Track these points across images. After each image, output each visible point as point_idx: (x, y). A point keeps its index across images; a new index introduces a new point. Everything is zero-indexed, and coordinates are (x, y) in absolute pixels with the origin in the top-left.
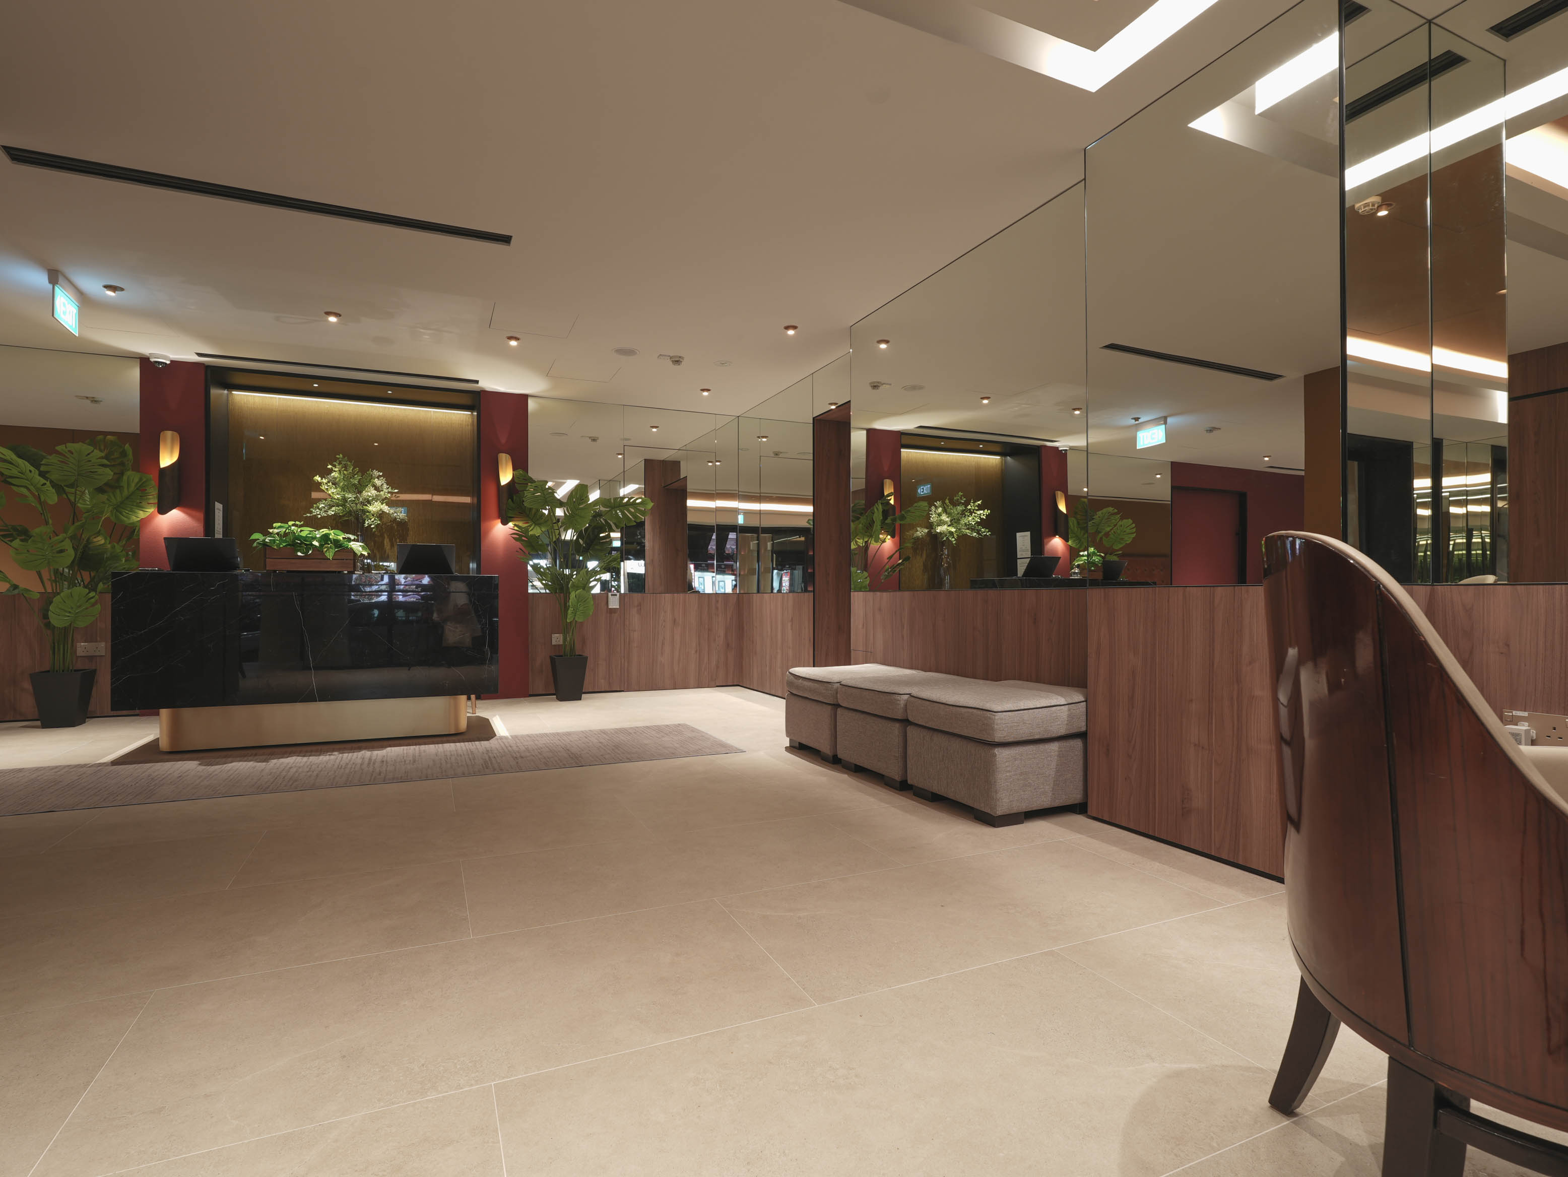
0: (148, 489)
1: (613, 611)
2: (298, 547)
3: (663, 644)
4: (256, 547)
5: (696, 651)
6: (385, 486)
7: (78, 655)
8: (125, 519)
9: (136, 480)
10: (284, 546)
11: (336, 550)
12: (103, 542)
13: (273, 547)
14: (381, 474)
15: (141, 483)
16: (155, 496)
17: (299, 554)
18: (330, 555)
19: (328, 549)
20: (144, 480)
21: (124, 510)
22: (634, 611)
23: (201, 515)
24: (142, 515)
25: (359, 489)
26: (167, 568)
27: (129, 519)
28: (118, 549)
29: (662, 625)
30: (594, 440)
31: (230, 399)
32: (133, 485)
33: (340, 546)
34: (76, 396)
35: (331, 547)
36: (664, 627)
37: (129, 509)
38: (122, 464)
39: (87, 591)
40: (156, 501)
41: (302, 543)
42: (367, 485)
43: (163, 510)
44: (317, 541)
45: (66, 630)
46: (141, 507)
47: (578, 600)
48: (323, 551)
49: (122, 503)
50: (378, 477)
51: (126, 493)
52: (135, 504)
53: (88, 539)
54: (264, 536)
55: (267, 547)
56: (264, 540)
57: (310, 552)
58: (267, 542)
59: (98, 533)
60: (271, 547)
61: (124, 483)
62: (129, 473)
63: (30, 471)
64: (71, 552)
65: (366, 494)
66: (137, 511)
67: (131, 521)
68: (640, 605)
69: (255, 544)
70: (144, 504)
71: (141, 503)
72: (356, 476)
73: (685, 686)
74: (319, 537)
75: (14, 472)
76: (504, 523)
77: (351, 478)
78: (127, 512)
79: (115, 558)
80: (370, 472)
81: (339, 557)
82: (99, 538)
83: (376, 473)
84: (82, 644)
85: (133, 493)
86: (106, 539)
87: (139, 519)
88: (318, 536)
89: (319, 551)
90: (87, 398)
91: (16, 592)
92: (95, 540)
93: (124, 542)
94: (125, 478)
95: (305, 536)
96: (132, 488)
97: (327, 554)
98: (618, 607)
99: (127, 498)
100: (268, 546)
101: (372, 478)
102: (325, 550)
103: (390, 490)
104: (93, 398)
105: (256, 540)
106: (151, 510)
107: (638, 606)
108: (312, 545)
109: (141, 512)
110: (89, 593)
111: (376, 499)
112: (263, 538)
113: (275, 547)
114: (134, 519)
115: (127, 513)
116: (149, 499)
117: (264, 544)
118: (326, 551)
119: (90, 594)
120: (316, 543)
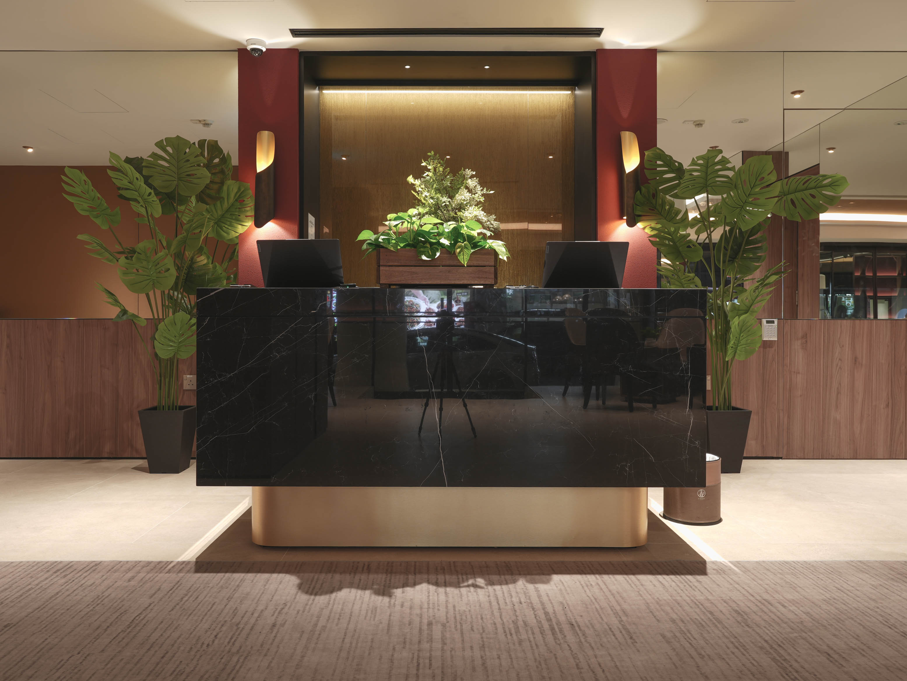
0: (245, 200)
1: (767, 345)
2: (422, 248)
3: (838, 393)
4: (367, 250)
5: (887, 406)
6: (479, 188)
7: (184, 389)
8: (225, 235)
9: (235, 190)
10: (401, 247)
11: (472, 251)
12: (205, 262)
13: (389, 248)
14: (474, 173)
15: (239, 194)
16: (252, 207)
17: (424, 258)
18: (464, 259)
19: (462, 249)
20: (242, 190)
21: (223, 225)
22: (797, 345)
23: (295, 228)
24: (241, 230)
25: (451, 193)
26: (261, 285)
27: (228, 234)
28: (219, 270)
29: (837, 365)
30: (699, 124)
31: (321, 99)
32: (232, 195)
33: (475, 245)
34: (191, 120)
35: (465, 247)
36: (840, 368)
37: (228, 223)
38: (222, 172)
39: (189, 316)
40: (253, 214)
41: (427, 241)
42: (459, 189)
43: (259, 224)
44: (444, 238)
45: (171, 360)
46: (239, 221)
47: (741, 330)
48: (454, 252)
49: (223, 216)
50: (472, 177)
51: (226, 205)
52: (234, 217)
53: (192, 258)
54: (375, 234)
55: (381, 250)
56: (377, 239)
57: (438, 254)
58: (380, 242)
59: (200, 251)
60: (386, 248)
61: (224, 194)
62: (230, 182)
63: (137, 179)
64: (173, 272)
65: (460, 198)
66: (235, 225)
67: (230, 237)
68: (805, 336)
69: (365, 247)
70: (242, 217)
71: (239, 216)
72: (448, 177)
73: (871, 456)
74: (448, 232)
75: (125, 183)
76: (631, 223)
77: (442, 180)
78: (226, 226)
79: (218, 279)
80: (462, 172)
81: (475, 263)
82: (203, 257)
83: (469, 172)
84: (188, 376)
85: (233, 205)
86: (208, 258)
87: (238, 234)
88: (447, 230)
89: (449, 252)
90: (200, 121)
91: (125, 317)
92: (199, 259)
93: (227, 264)
94: (225, 188)
95: (428, 230)
96: (232, 200)
97: (460, 258)
98: (776, 339)
99: (228, 211)
100: (383, 247)
101: (464, 178)
102: (458, 250)
103: (485, 191)
104: (205, 120)
105: (364, 241)
106: (249, 223)
107: (802, 337)
108: (439, 243)
109: (240, 226)
110: (191, 319)
111: (469, 203)
112: (375, 236)
113: (392, 249)
114: (233, 235)
115: (227, 228)
116: (247, 211)
117: (376, 245)
118: (460, 252)
119: (191, 321)
120: (445, 241)
